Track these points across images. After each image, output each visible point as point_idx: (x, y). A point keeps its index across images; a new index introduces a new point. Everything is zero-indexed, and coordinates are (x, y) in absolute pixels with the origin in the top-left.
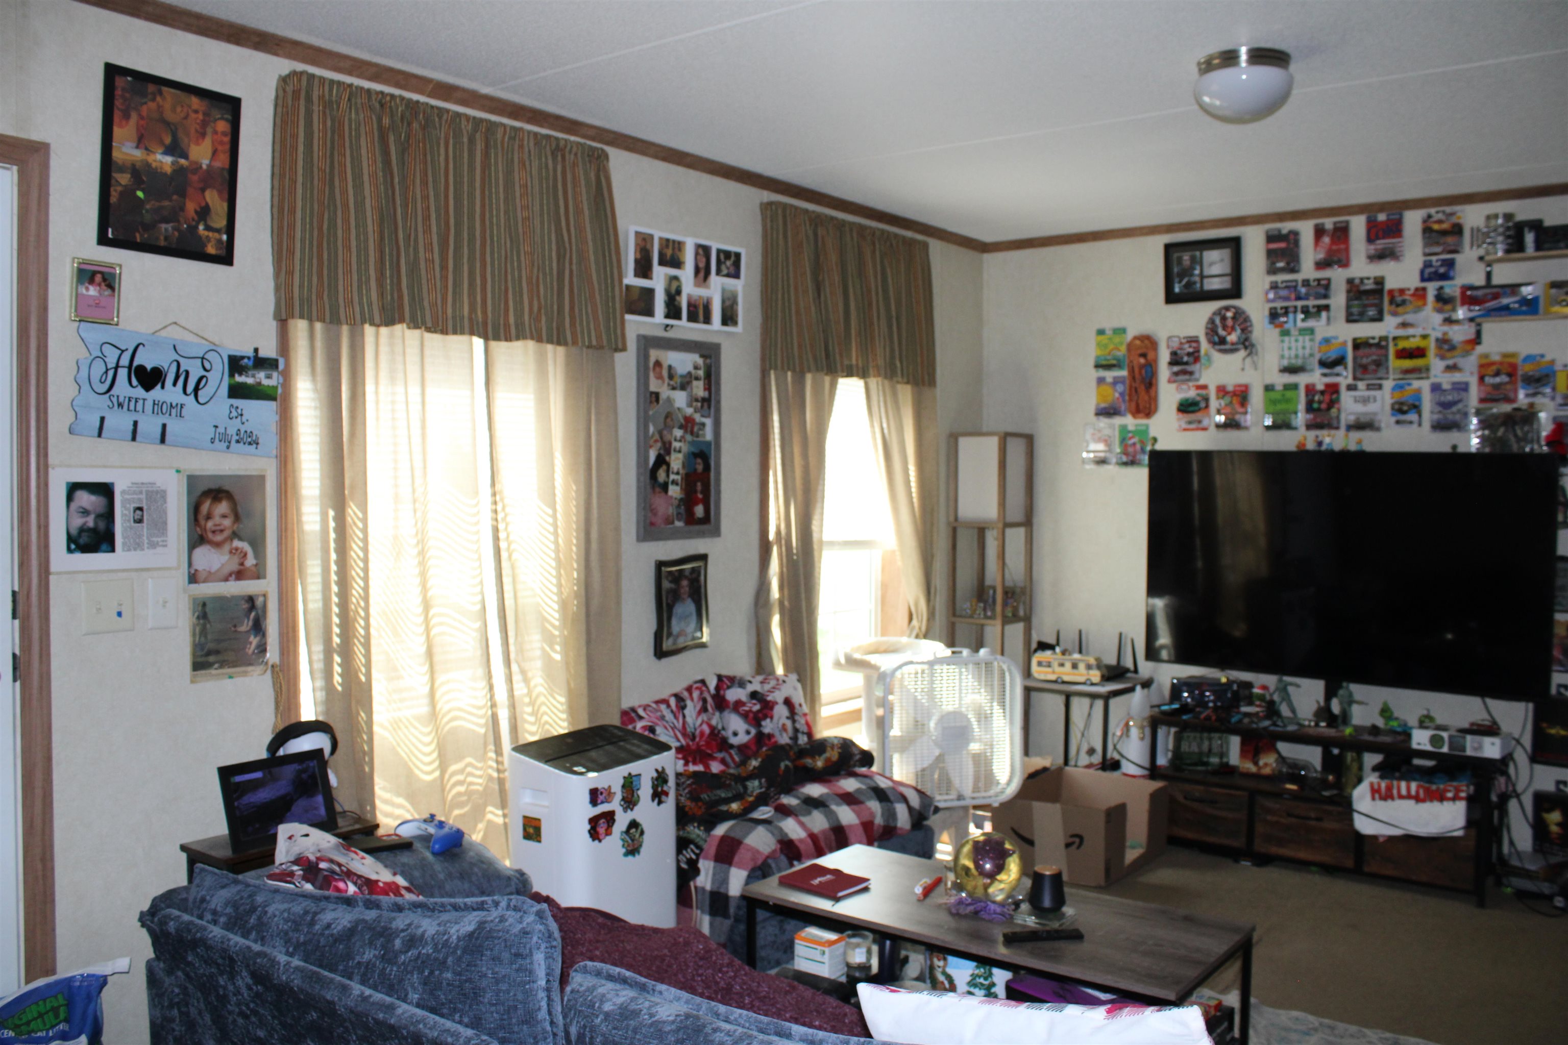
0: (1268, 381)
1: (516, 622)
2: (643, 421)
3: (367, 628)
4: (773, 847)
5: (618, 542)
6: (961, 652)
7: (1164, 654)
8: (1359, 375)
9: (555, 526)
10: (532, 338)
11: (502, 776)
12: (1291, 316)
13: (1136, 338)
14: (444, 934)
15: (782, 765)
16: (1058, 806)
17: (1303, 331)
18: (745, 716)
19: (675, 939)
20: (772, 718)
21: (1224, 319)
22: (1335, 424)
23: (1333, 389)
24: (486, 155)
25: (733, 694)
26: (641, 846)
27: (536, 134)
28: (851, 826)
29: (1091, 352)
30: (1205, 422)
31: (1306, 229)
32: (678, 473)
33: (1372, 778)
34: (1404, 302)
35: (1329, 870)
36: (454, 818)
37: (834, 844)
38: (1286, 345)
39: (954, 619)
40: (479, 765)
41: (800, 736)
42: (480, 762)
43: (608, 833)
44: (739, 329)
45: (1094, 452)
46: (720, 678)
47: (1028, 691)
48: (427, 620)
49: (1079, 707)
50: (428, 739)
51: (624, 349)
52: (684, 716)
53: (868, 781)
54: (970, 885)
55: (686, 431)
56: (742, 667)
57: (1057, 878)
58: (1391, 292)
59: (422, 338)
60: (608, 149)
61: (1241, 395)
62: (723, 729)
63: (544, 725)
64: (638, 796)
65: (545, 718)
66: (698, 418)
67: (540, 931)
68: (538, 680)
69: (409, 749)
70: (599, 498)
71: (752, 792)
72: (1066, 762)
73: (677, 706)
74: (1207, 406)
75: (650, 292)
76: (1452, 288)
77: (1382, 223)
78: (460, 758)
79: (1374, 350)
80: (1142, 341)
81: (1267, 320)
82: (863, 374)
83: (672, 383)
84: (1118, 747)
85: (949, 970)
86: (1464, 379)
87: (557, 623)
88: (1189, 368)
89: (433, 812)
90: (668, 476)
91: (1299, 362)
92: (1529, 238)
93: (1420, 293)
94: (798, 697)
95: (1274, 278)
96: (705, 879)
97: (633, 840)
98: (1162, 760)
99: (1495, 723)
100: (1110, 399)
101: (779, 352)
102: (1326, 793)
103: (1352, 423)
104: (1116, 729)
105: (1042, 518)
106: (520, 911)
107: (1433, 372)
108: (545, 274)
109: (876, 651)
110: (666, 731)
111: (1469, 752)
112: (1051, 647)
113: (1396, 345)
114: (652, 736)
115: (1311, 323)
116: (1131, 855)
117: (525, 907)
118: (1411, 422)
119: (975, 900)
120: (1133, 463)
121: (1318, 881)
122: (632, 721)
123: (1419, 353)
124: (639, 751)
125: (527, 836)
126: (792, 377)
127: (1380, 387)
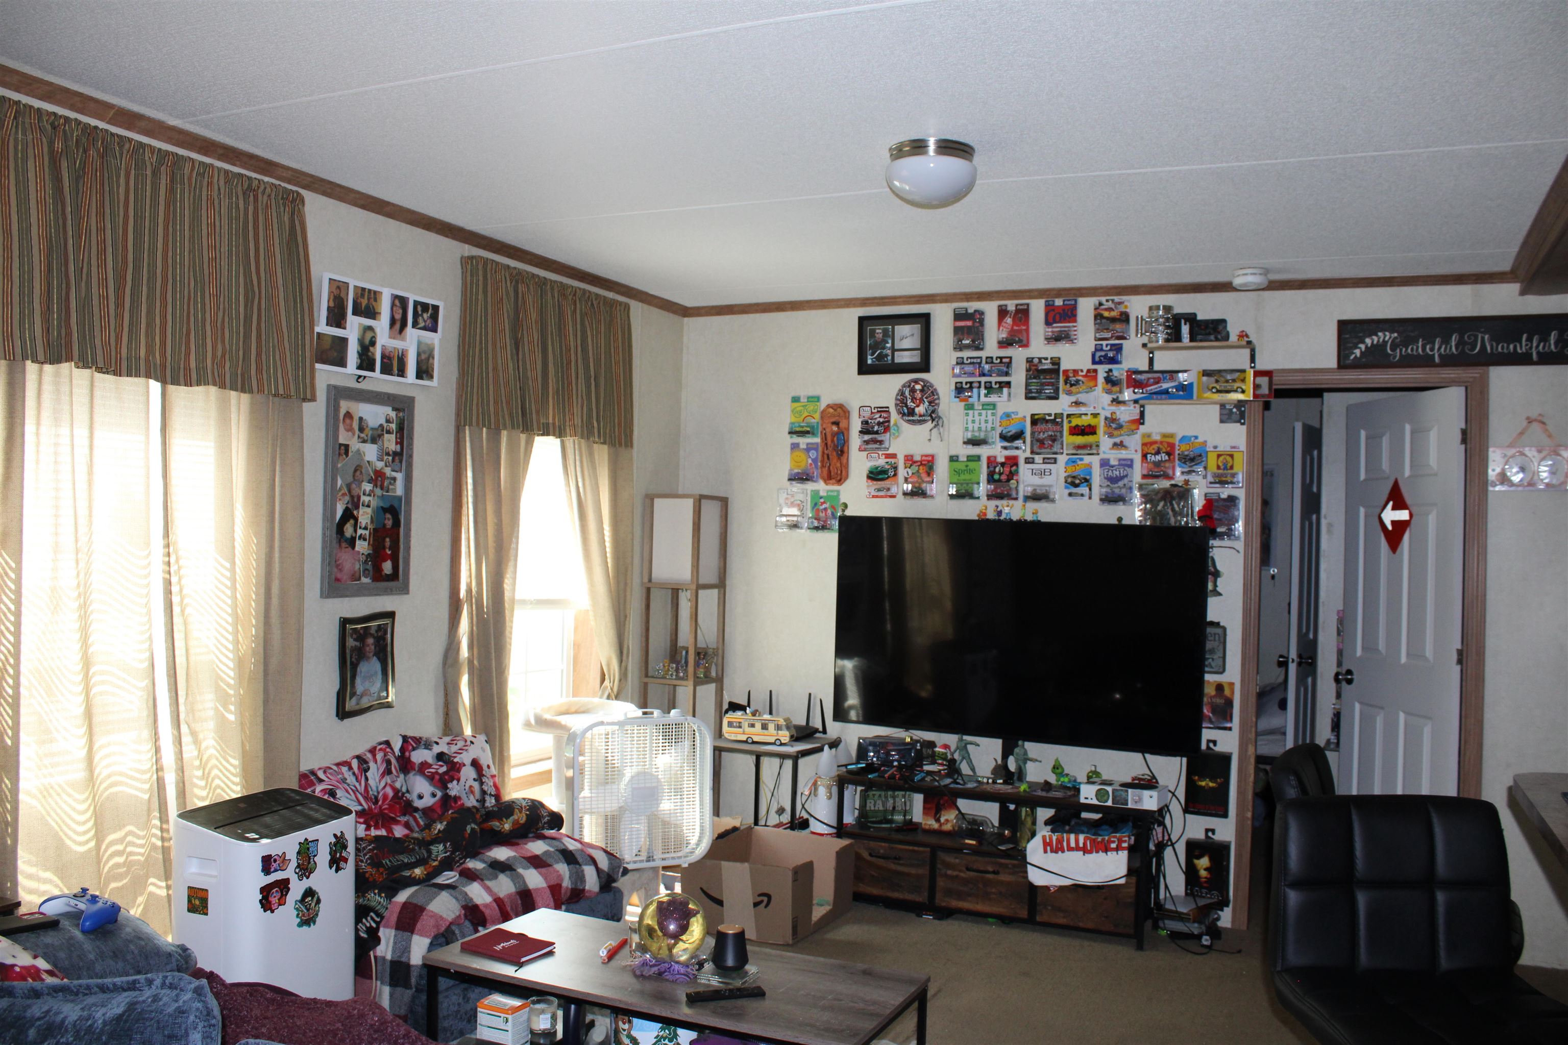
0: (953, 452)
1: (187, 681)
2: (331, 473)
3: (17, 687)
4: (458, 914)
5: (301, 599)
6: (652, 713)
7: (853, 715)
8: (1036, 449)
9: (234, 581)
10: (215, 384)
11: (166, 844)
12: (975, 390)
13: (829, 406)
14: (87, 1020)
15: (468, 829)
16: (746, 865)
17: (986, 406)
18: (431, 778)
19: (349, 1012)
20: (458, 780)
21: (913, 391)
22: (1014, 495)
23: (1012, 462)
24: (171, 190)
25: (419, 756)
26: (317, 915)
27: (227, 172)
28: (537, 890)
29: (786, 419)
30: (894, 490)
31: (990, 309)
32: (366, 528)
33: (1043, 832)
34: (1077, 382)
35: (1006, 920)
36: (109, 892)
37: (520, 909)
38: (970, 418)
39: (646, 680)
40: (142, 833)
41: (487, 798)
42: (143, 830)
43: (282, 902)
44: (434, 383)
45: (786, 516)
46: (405, 739)
47: (718, 751)
48: (87, 677)
49: (769, 766)
50: (84, 807)
51: (313, 399)
52: (367, 779)
53: (555, 843)
54: (654, 947)
55: (376, 485)
56: (429, 727)
57: (740, 937)
58: (1066, 372)
59: (92, 377)
60: (303, 192)
61: (927, 465)
62: (408, 791)
63: (215, 789)
64: (315, 863)
65: (217, 782)
66: (388, 472)
67: (198, 1009)
68: (210, 741)
69: (61, 818)
70: (281, 552)
71: (437, 856)
72: (756, 822)
73: (359, 768)
74: (895, 475)
75: (344, 341)
76: (1119, 371)
77: (1059, 307)
78: (120, 827)
79: (1050, 425)
80: (835, 410)
81: (953, 394)
82: (560, 433)
83: (362, 435)
84: (806, 806)
85: (633, 1033)
86: (1129, 457)
87: (232, 682)
88: (879, 437)
89: (86, 886)
90: (355, 531)
91: (982, 436)
92: (1185, 329)
93: (1092, 375)
94: (486, 759)
95: (960, 354)
96: (385, 949)
97: (308, 910)
98: (849, 818)
99: (1154, 777)
100: (803, 464)
101: (474, 407)
102: (1002, 848)
103: (1029, 494)
104: (804, 788)
105: (735, 580)
106: (176, 988)
107: (1102, 449)
108: (230, 318)
109: (567, 713)
110: (347, 795)
111: (1130, 805)
112: (742, 708)
113: (1070, 422)
114: (332, 800)
115: (993, 398)
116: (818, 913)
117: (182, 984)
118: (1082, 495)
119: (660, 962)
120: (823, 527)
121: (994, 931)
122: (312, 784)
123: (1090, 430)
124: (317, 815)
125: (192, 909)
126: (487, 433)
127: (1055, 461)
